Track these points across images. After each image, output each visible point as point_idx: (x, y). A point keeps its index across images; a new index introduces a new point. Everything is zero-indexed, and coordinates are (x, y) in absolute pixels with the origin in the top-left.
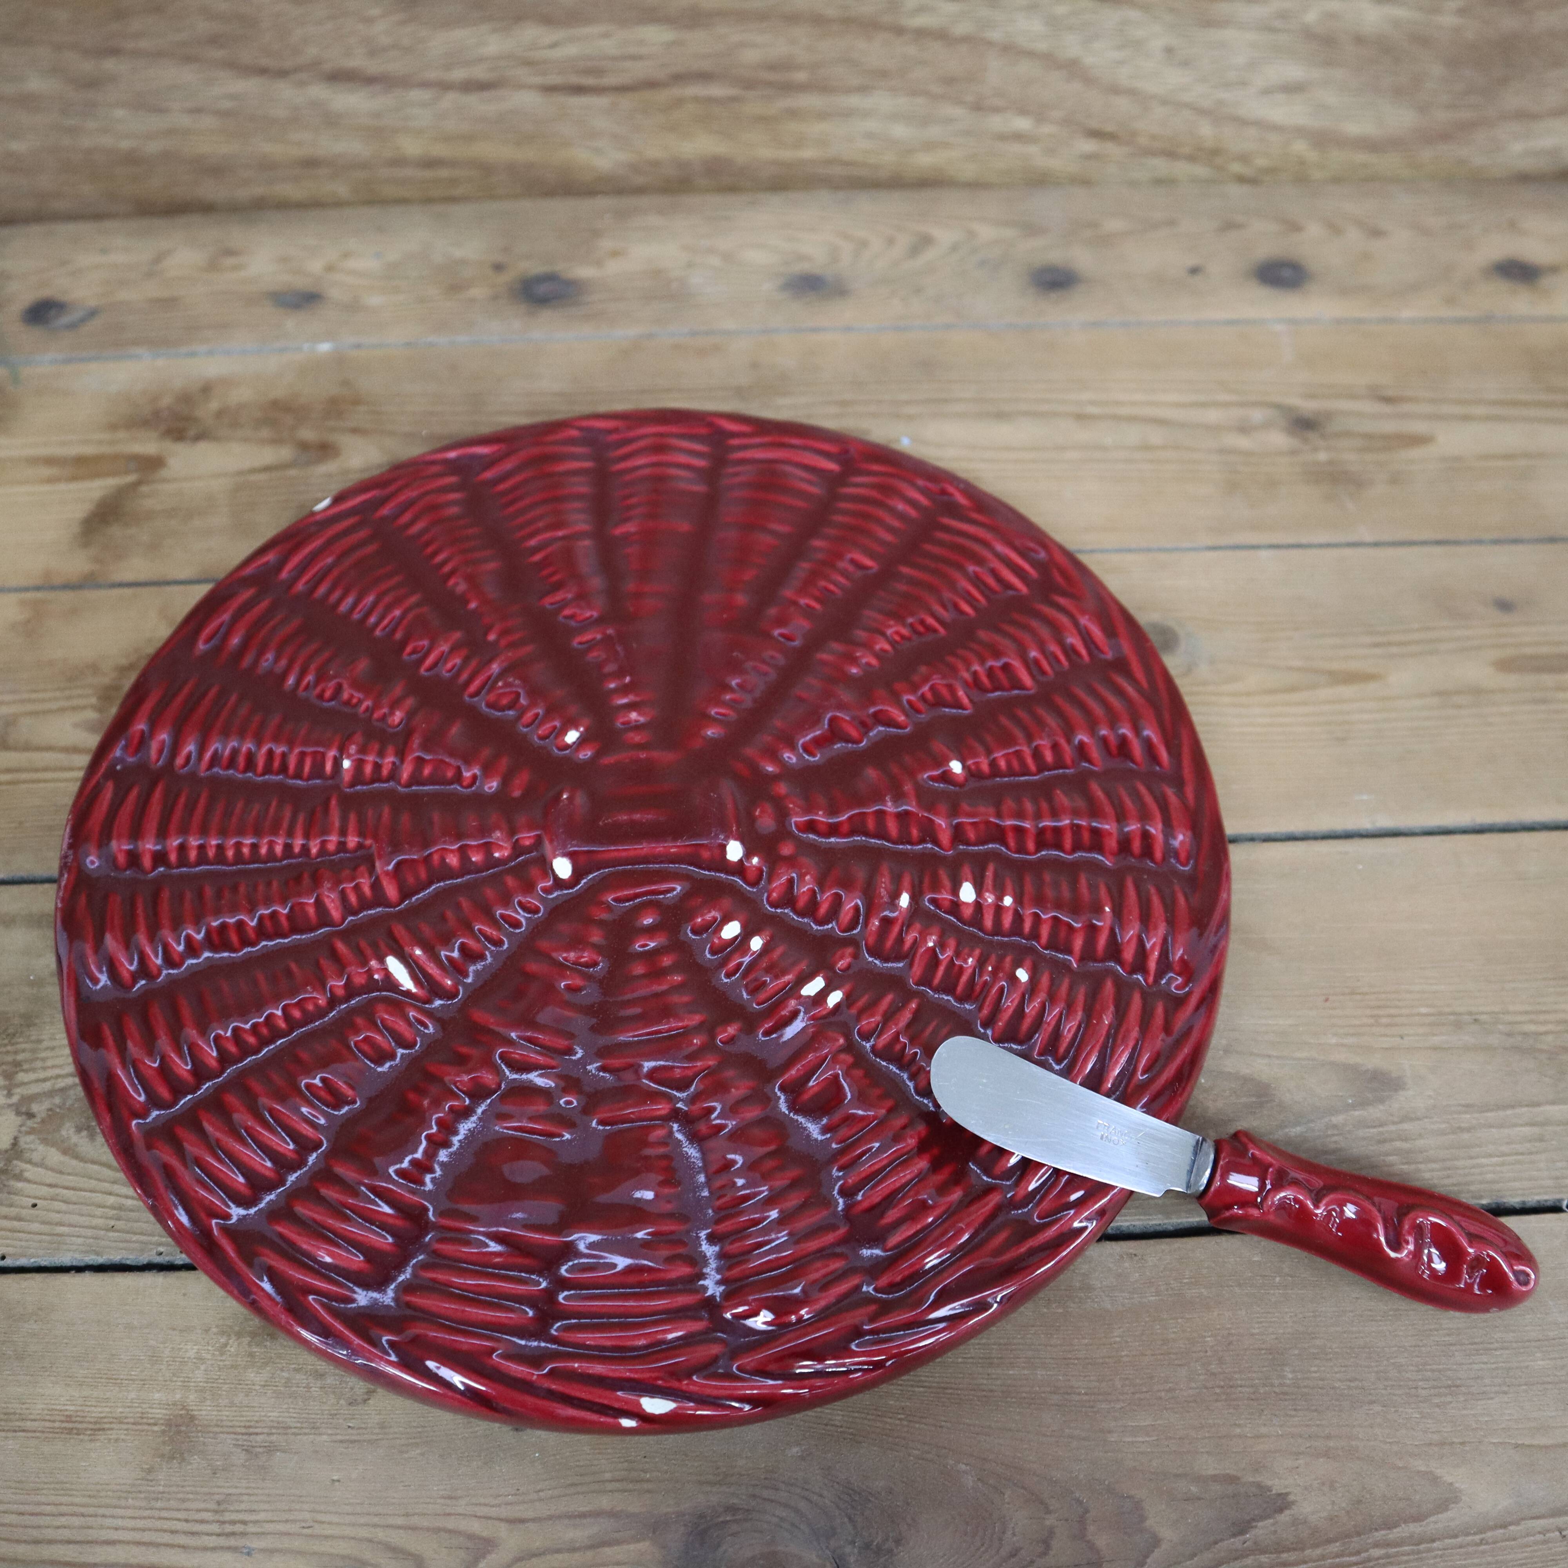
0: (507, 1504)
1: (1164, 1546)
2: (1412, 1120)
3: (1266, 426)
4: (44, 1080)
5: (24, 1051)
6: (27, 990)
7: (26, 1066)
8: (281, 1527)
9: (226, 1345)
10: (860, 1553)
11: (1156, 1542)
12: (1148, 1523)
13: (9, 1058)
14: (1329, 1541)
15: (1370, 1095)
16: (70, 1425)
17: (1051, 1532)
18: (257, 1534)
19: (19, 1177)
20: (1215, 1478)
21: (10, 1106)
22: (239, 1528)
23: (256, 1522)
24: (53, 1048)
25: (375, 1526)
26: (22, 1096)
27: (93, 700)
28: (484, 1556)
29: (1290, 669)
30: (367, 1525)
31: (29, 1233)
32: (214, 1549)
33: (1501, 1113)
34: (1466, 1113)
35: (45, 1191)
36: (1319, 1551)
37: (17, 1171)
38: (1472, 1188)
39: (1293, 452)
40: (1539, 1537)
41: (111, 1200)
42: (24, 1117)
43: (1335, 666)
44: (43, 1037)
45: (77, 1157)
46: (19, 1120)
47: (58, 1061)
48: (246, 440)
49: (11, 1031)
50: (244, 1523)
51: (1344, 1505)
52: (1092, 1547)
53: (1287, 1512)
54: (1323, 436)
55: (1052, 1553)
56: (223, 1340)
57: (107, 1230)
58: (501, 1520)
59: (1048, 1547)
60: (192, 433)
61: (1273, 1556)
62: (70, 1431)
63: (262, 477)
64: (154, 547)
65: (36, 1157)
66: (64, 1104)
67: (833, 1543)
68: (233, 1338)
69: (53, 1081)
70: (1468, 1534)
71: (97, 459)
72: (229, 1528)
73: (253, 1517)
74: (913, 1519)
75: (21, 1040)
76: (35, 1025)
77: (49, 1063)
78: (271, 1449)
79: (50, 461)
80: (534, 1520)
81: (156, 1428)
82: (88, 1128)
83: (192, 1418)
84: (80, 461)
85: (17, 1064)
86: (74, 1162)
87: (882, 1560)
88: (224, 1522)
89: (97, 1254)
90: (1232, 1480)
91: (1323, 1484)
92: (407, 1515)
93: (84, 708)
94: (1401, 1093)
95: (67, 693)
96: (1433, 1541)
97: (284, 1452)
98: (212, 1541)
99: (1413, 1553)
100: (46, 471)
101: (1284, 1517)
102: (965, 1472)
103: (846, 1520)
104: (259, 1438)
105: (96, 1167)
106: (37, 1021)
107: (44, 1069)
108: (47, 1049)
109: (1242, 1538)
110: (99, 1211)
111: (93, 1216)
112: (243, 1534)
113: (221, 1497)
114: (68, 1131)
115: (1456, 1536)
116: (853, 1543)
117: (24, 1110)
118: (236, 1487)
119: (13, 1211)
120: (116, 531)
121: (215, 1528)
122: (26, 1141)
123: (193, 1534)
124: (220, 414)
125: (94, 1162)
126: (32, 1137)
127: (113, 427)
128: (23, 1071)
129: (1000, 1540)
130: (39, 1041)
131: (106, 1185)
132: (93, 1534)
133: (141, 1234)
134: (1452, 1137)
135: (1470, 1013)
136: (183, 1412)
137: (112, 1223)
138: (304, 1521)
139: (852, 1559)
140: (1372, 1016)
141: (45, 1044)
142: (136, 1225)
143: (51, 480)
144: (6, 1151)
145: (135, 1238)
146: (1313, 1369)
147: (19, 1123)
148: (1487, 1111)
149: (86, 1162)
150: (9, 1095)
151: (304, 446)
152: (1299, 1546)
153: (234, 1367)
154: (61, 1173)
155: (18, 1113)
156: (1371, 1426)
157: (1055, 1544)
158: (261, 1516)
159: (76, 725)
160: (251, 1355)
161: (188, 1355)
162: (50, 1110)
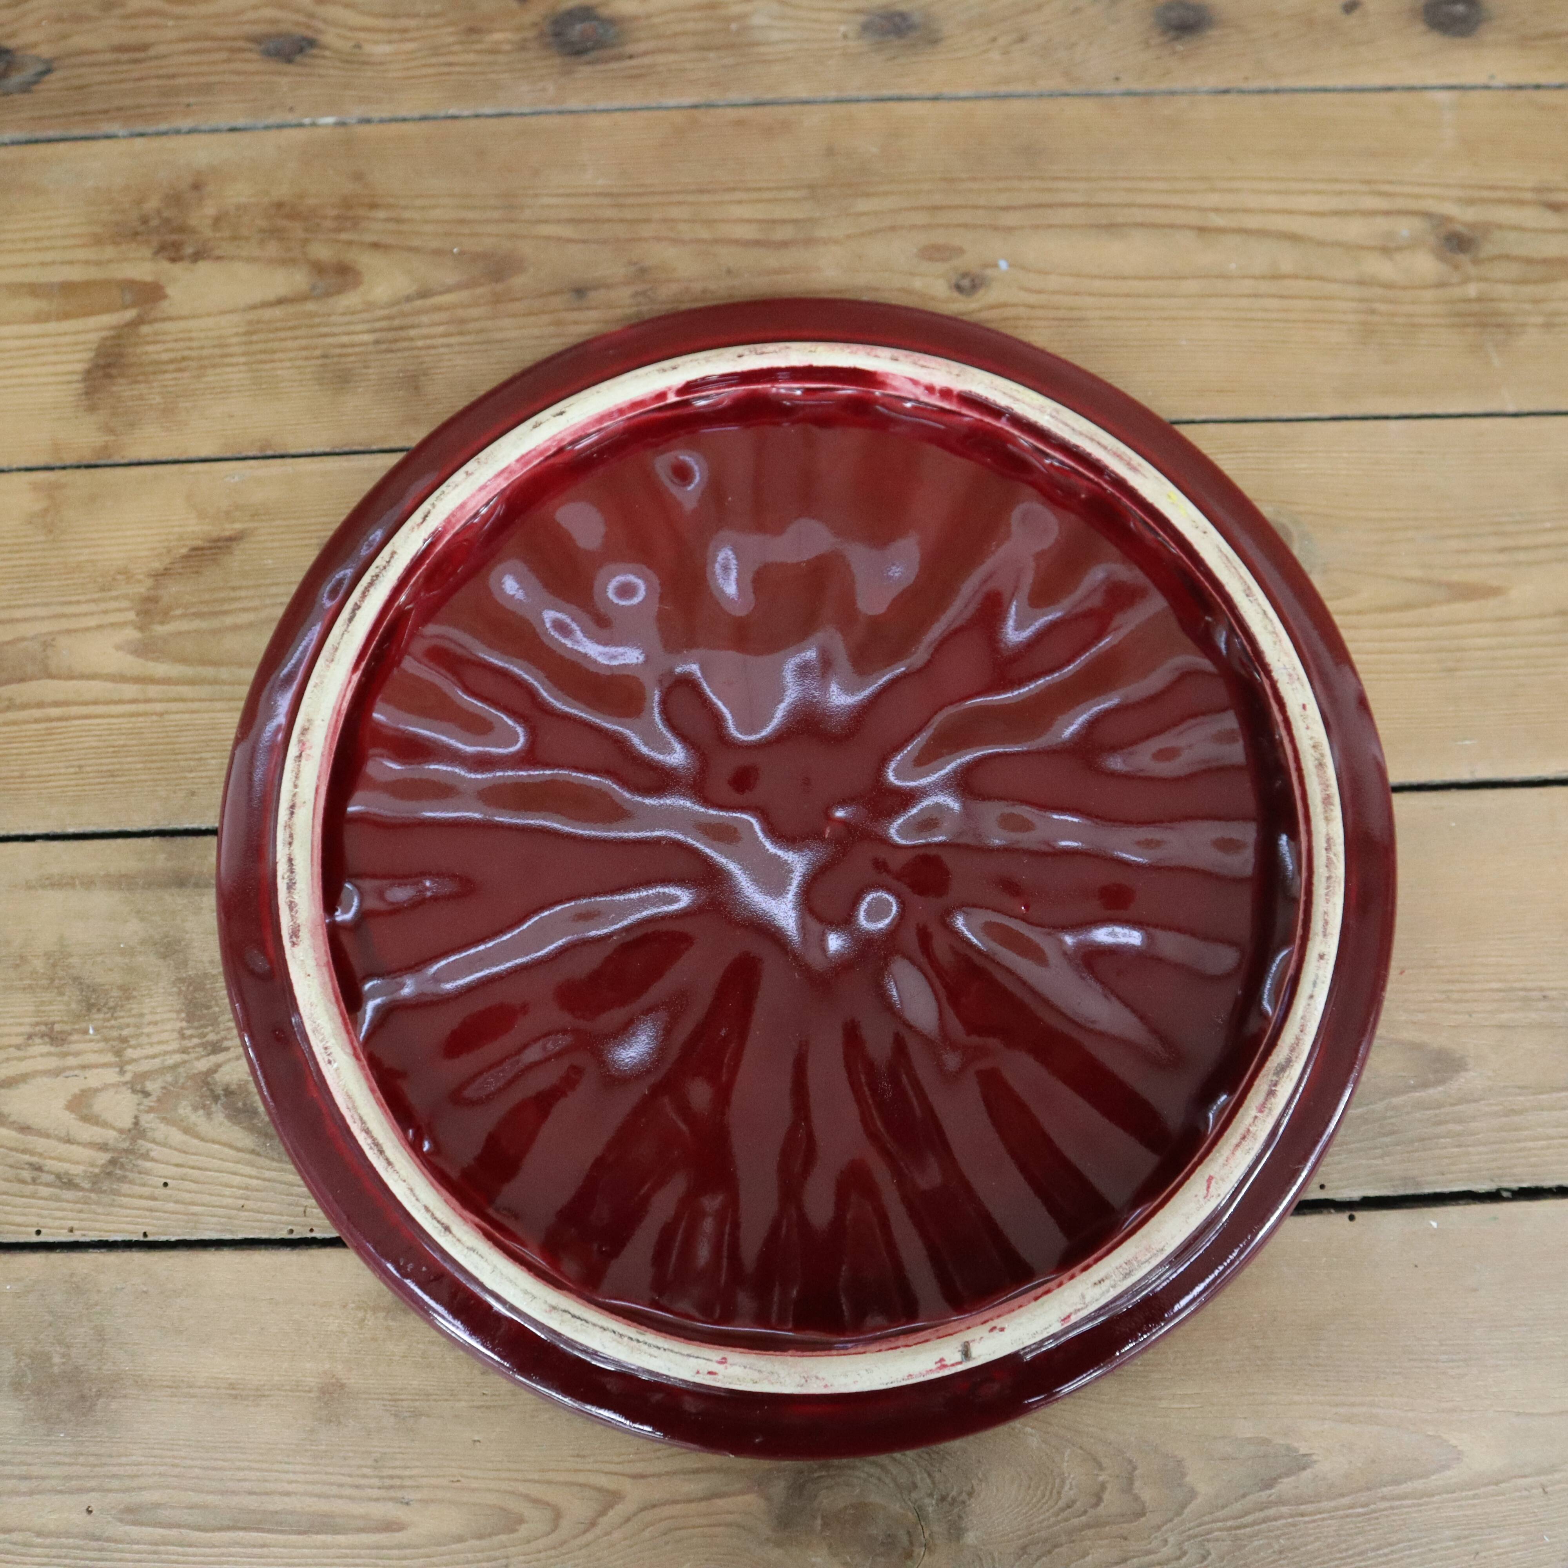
0: (629, 1462)
1: (1199, 1500)
2: (1468, 1101)
3: (1412, 245)
4: (154, 1057)
5: (128, 1026)
6: (118, 959)
7: (133, 1042)
8: (433, 1481)
9: (363, 1320)
10: (937, 1505)
11: (1193, 1494)
12: (1187, 1479)
13: (115, 1033)
14: (1342, 1495)
15: (1431, 1076)
16: (234, 1392)
17: (1103, 1487)
18: (412, 1487)
19: (146, 1156)
20: (1249, 1440)
21: (126, 1083)
22: (398, 1482)
23: (411, 1477)
24: (156, 1023)
25: (516, 1480)
26: (135, 1073)
27: (131, 616)
28: (611, 1506)
29: (1408, 580)
30: (509, 1480)
31: (165, 1212)
32: (377, 1500)
33: (1555, 1095)
34: (1520, 1095)
35: (173, 1170)
36: (1333, 1504)
37: (143, 1151)
38: (1515, 1171)
39: (1441, 285)
40: (1525, 1493)
41: (237, 1180)
42: (140, 1096)
43: (1456, 576)
44: (145, 1011)
45: (197, 1136)
46: (136, 1098)
47: (165, 1036)
48: (251, 260)
49: (111, 1004)
50: (400, 1477)
51: (1359, 1465)
52: (1137, 1498)
53: (1309, 1470)
54: (1476, 262)
55: (1102, 1505)
56: (360, 1314)
57: (238, 1210)
58: (623, 1475)
59: (1099, 1500)
60: (189, 250)
61: (1293, 1508)
62: (235, 1397)
63: (277, 312)
64: (168, 411)
65: (159, 1135)
66: (177, 1082)
67: (914, 1495)
68: (370, 1313)
69: (161, 1058)
70: (1463, 1490)
71: (87, 286)
72: (388, 1482)
73: (407, 1473)
74: (984, 1475)
75: (122, 1014)
76: (135, 997)
77: (155, 1039)
78: (417, 1414)
79: (34, 290)
80: (653, 1475)
81: (312, 1395)
82: (204, 1107)
83: (342, 1386)
84: (67, 288)
85: (124, 1040)
86: (196, 1142)
87: (956, 1510)
88: (382, 1477)
89: (232, 1232)
90: (1266, 1442)
91: (1343, 1446)
92: (543, 1471)
93: (123, 625)
94: (1463, 1074)
95: (103, 606)
96: (1433, 1495)
97: (429, 1416)
98: (375, 1493)
99: (1414, 1505)
100: (31, 305)
101: (1306, 1474)
102: (1031, 1435)
103: (925, 1475)
104: (405, 1404)
105: (217, 1146)
106: (135, 993)
107: (151, 1044)
108: (149, 1024)
109: (1268, 1492)
110: (227, 1191)
111: (223, 1196)
112: (402, 1487)
113: (379, 1455)
114: (184, 1109)
115: (1453, 1492)
116: (931, 1495)
117: (139, 1087)
118: (389, 1447)
119: (146, 1191)
120: (122, 388)
121: (376, 1482)
122: (148, 1120)
123: (357, 1487)
124: (217, 221)
125: (214, 1142)
126: (152, 1115)
127: (98, 241)
128: (130, 1047)
129: (1059, 1493)
130: (142, 1015)
131: (231, 1165)
132: (270, 1486)
133: (272, 1213)
134: (1504, 1119)
135: (1542, 989)
136: (334, 1380)
137: (242, 1202)
138: (454, 1476)
139: (930, 1509)
140: (1444, 992)
141: (148, 1018)
142: (265, 1204)
143: (40, 318)
144: (129, 1130)
145: (266, 1217)
146: (1346, 1343)
147: (137, 1101)
148: (1541, 1093)
149: (207, 1141)
150: (122, 1072)
151: (319, 268)
152: (1317, 1498)
153: (374, 1339)
154: (185, 1152)
155: (134, 1091)
156: (1392, 1395)
157: (1106, 1496)
158: (414, 1472)
159: (118, 648)
160: (388, 1329)
161: (330, 1328)
162: (163, 1088)
